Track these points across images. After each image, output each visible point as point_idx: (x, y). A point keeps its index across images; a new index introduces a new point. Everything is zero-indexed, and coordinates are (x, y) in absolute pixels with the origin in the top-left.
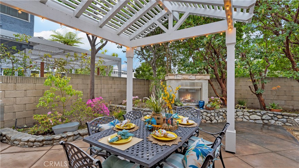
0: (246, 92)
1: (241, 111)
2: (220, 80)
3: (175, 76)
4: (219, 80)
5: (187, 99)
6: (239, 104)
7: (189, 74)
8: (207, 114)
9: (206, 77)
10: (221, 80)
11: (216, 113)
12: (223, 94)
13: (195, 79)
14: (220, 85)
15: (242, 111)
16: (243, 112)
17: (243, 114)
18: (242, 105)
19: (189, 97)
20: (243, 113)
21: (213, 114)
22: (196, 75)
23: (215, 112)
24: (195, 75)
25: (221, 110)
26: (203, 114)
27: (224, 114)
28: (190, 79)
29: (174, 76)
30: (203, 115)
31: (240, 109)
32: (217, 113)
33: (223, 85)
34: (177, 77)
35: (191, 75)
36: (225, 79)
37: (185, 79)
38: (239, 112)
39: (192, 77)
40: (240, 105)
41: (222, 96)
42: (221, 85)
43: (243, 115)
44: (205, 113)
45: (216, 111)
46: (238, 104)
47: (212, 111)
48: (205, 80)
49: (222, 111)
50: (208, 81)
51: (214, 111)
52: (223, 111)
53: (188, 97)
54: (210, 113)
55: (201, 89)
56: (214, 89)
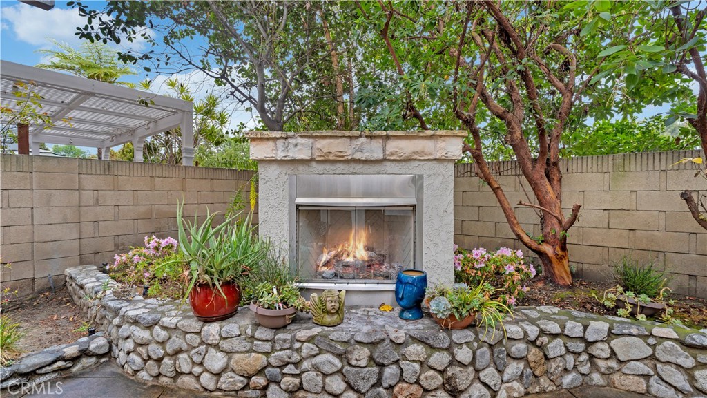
0: (662, 223)
1: (638, 336)
2: (534, 167)
3: (280, 142)
4: (529, 165)
5: (350, 260)
6: (626, 289)
7: (347, 133)
8: (429, 356)
9: (441, 144)
10: (538, 166)
11: (485, 349)
12: (548, 230)
13: (384, 160)
14: (534, 189)
15: (645, 337)
16: (652, 341)
17: (649, 351)
18: (643, 296)
19: (361, 246)
20: (654, 347)
21: (464, 355)
22: (388, 137)
23: (477, 339)
24: (380, 137)
25: (514, 330)
26: (404, 350)
27: (534, 350)
28: (358, 156)
29: (271, 143)
30: (404, 357)
31: (632, 315)
32: (491, 347)
33: (548, 187)
34: (286, 148)
35: (363, 140)
36: (555, 164)
37: (331, 157)
38: (627, 339)
39: (367, 147)
40: (630, 294)
41: (540, 237)
42: (536, 188)
43: (653, 357)
44: (415, 350)
45: (483, 337)
46: (620, 289)
47: (458, 336)
48: (436, 165)
49: (522, 335)
50: (451, 166)
51: (469, 335)
52: (526, 333)
53: (356, 247)
54: (449, 350)
55: (414, 210)
56: (506, 205)
